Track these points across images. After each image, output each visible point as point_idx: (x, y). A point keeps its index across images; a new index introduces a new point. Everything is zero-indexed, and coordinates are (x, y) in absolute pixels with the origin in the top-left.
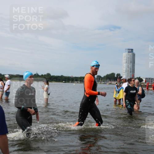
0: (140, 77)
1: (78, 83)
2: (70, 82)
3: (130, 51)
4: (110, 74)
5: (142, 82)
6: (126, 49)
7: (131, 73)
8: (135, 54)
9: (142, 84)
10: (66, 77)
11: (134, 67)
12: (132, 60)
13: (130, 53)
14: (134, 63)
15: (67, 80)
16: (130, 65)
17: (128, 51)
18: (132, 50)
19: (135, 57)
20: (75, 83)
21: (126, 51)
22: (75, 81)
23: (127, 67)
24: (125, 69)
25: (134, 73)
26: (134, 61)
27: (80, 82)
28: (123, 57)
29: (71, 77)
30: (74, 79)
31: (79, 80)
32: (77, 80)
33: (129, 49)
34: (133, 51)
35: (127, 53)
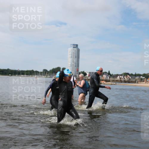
0: (84, 71)
1: (24, 76)
2: (17, 75)
3: (75, 46)
4: (56, 68)
5: (86, 76)
6: (71, 45)
7: (76, 68)
8: (79, 50)
9: (86, 78)
10: (12, 70)
11: (79, 62)
12: (76, 55)
13: (75, 49)
14: (79, 58)
15: (13, 73)
16: (75, 60)
17: (74, 46)
18: (77, 45)
19: (79, 52)
20: (22, 76)
21: (71, 47)
22: (21, 75)
23: (72, 62)
24: (70, 63)
25: (79, 67)
26: (79, 56)
27: (26, 76)
28: (69, 52)
29: (17, 70)
30: (21, 73)
31: (26, 73)
32: (23, 74)
33: (74, 45)
34: (77, 47)
35: (72, 48)
